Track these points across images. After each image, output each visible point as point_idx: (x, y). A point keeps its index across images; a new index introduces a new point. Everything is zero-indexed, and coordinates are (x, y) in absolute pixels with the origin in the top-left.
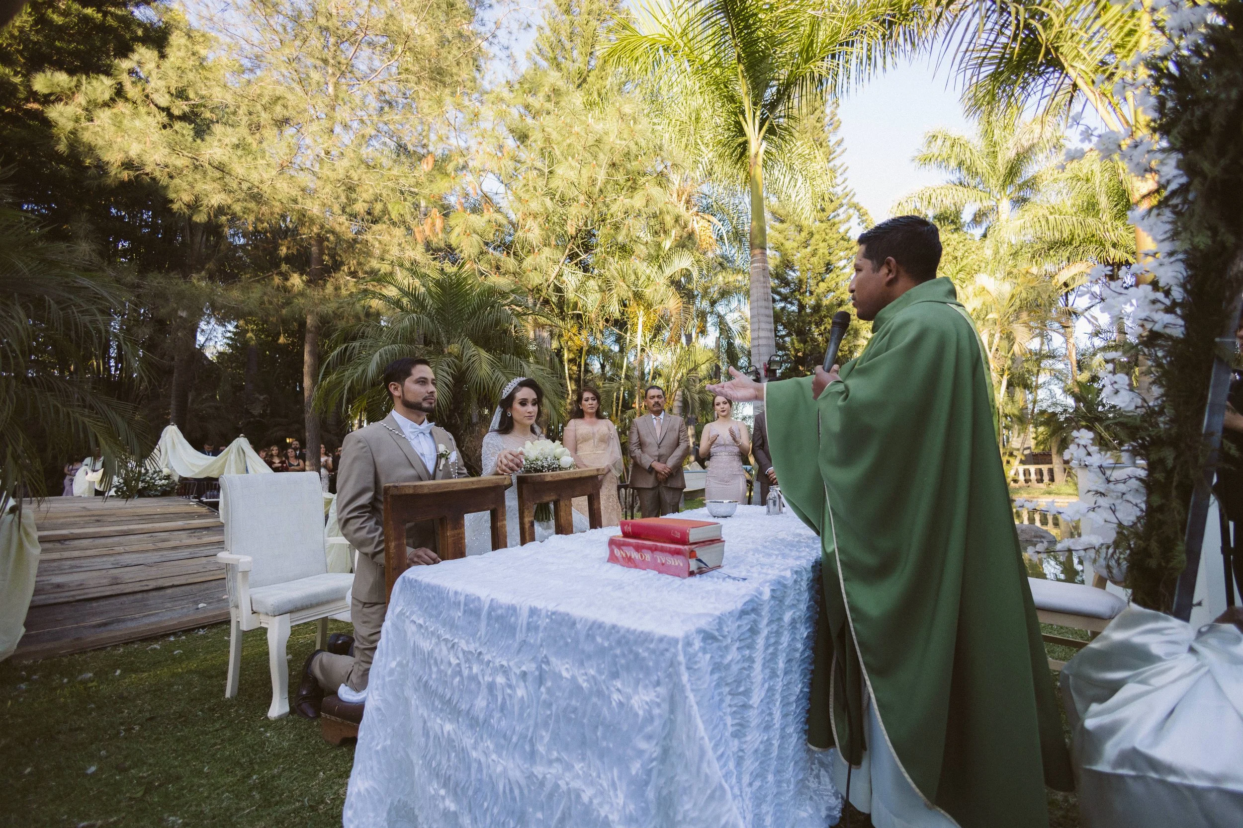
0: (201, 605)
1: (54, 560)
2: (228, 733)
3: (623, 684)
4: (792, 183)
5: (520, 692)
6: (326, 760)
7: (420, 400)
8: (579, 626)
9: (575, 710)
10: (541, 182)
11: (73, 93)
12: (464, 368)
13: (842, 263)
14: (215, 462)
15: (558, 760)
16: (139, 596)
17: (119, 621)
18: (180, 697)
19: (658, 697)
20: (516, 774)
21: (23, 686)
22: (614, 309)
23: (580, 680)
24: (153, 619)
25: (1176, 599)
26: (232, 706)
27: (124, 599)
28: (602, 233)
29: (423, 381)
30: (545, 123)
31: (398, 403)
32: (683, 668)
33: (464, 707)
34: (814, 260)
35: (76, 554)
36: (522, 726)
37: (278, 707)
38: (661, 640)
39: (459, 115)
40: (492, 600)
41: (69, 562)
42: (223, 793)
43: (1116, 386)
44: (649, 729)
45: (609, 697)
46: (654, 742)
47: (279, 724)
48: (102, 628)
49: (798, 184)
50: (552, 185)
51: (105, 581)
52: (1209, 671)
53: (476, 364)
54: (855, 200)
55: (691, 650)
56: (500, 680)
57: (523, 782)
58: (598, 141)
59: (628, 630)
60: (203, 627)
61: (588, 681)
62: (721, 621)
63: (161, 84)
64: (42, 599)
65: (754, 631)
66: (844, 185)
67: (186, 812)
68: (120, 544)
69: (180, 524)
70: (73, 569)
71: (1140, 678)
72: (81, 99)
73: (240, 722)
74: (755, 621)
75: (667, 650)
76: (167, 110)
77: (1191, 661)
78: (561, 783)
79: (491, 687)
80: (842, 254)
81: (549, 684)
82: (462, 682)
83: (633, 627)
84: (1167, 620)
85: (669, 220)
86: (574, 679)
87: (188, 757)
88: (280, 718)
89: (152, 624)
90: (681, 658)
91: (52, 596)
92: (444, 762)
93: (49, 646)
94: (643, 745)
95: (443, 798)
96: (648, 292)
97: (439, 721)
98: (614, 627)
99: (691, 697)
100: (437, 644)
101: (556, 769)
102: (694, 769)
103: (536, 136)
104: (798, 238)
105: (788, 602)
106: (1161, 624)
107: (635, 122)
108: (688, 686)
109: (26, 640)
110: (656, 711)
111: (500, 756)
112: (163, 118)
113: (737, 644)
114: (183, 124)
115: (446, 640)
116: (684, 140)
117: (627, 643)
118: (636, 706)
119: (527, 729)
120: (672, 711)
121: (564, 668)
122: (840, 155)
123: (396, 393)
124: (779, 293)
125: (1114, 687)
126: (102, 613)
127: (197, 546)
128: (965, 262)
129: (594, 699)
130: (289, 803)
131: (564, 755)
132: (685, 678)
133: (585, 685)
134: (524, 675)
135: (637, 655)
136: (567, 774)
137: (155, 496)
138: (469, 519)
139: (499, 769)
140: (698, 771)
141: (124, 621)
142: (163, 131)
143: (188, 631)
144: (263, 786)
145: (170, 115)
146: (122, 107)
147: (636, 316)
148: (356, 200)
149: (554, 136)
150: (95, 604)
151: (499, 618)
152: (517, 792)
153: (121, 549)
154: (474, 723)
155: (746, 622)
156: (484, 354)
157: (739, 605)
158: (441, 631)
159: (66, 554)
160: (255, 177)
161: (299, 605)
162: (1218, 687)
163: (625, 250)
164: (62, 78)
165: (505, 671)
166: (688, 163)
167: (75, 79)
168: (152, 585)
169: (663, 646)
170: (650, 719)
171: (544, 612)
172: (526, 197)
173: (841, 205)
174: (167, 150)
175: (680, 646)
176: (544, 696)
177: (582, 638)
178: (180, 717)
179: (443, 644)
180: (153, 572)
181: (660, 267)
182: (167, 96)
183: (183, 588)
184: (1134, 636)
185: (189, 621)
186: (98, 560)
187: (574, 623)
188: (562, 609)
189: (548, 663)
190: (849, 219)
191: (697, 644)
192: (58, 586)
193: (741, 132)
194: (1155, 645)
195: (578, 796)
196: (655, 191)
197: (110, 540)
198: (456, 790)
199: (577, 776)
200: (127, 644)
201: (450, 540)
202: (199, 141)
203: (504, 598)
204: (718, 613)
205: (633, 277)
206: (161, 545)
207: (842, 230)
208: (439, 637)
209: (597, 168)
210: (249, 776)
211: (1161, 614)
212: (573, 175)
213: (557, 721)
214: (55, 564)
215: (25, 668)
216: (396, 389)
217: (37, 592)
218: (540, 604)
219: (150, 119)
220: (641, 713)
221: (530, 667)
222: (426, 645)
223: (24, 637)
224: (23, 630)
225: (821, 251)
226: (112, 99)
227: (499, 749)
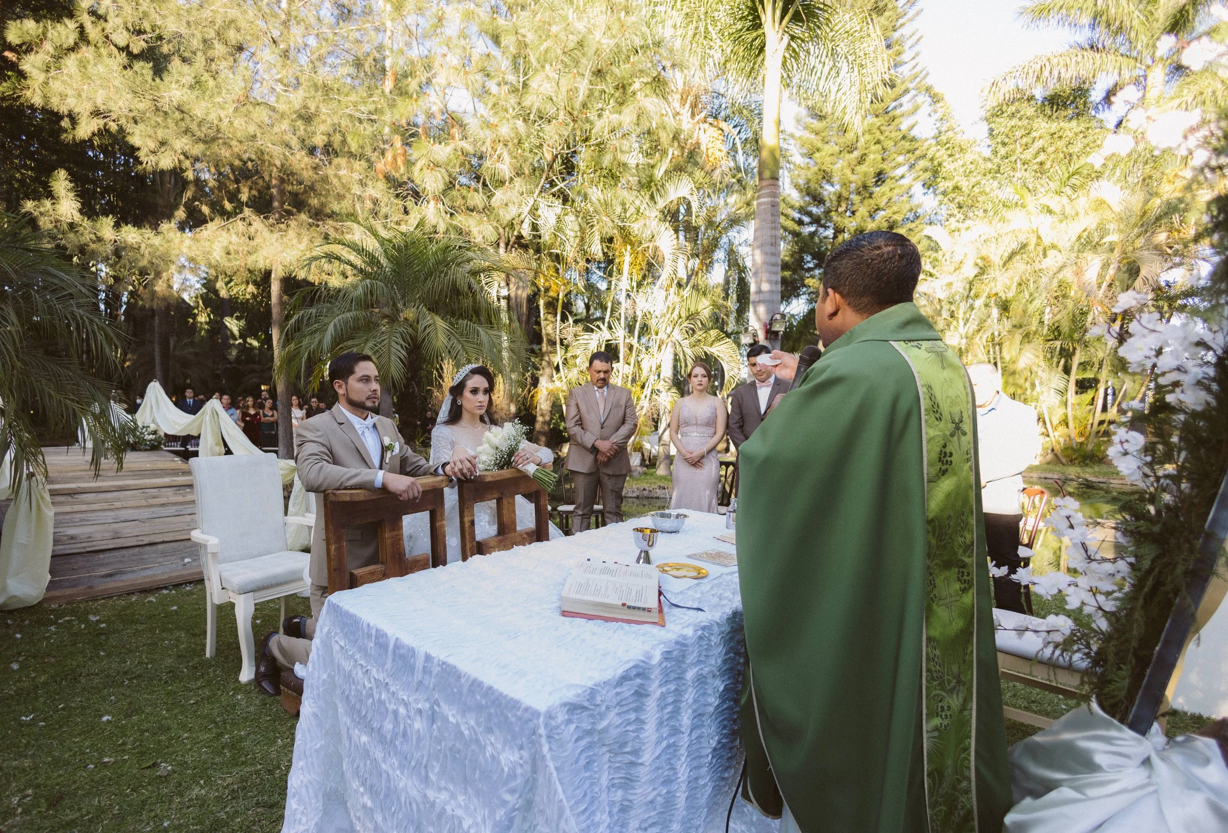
0: (187, 560)
1: (67, 513)
2: (207, 692)
3: (496, 739)
4: (833, 73)
5: (417, 725)
6: (284, 729)
7: (363, 399)
8: (463, 680)
9: (459, 751)
10: (513, 100)
11: (41, 40)
12: (420, 339)
13: (899, 172)
14: (194, 421)
15: (446, 789)
16: (136, 550)
17: (121, 573)
18: (170, 652)
19: (521, 758)
20: (414, 793)
21: (53, 628)
22: (596, 249)
23: (463, 728)
24: (149, 572)
25: (1134, 709)
26: (211, 666)
27: (124, 552)
28: (584, 158)
29: (366, 379)
30: (519, 24)
31: (342, 400)
32: (544, 740)
33: (375, 725)
34: (862, 169)
35: (84, 507)
36: (419, 754)
37: (246, 674)
38: (527, 709)
39: (421, 21)
40: (397, 639)
41: (79, 516)
42: (202, 747)
43: (1126, 446)
44: (512, 784)
45: (485, 748)
46: (517, 796)
47: (248, 688)
48: (109, 579)
49: (842, 73)
50: (526, 103)
51: (108, 535)
52: (1156, 791)
53: (432, 335)
54: (929, 81)
55: (553, 723)
56: (402, 710)
57: (419, 800)
58: (581, 44)
59: (501, 694)
60: (190, 583)
61: (469, 729)
62: (592, 693)
63: (119, 21)
64: (61, 549)
65: (641, 694)
66: (913, 63)
67: (174, 760)
68: (119, 500)
69: (166, 480)
70: (83, 522)
71: (1077, 783)
72: (48, 47)
73: (217, 682)
74: (641, 686)
75: (530, 720)
76: (126, 49)
77: (1139, 776)
78: (448, 808)
79: (396, 713)
80: (901, 159)
81: (439, 724)
82: (373, 703)
83: (505, 693)
84: (1119, 730)
85: (665, 138)
86: (458, 725)
87: (176, 711)
88: (249, 683)
89: (148, 577)
90: (542, 731)
91: (68, 546)
92: (362, 766)
93: (68, 592)
94: (507, 797)
95: (362, 794)
96: (635, 228)
97: (357, 732)
98: (490, 688)
99: (551, 765)
100: (355, 666)
101: (444, 796)
102: (554, 825)
103: (508, 40)
104: (842, 140)
105: (690, 659)
106: (1113, 733)
107: (627, 13)
108: (548, 756)
109: (52, 585)
110: (519, 771)
111: (402, 773)
112: (123, 58)
113: (616, 710)
114: (141, 63)
115: (361, 665)
116: (692, 26)
117: (500, 705)
118: (503, 762)
119: (423, 757)
120: (534, 771)
121: (452, 715)
122: (911, 20)
123: (341, 391)
124: (809, 214)
125: (1050, 786)
126: (108, 564)
127: (182, 503)
128: (1082, 161)
129: (474, 747)
130: (252, 764)
131: (451, 787)
132: (545, 749)
133: (466, 732)
134: (420, 711)
135: (506, 718)
136: (453, 802)
137: (146, 450)
138: (407, 520)
139: (401, 784)
140: (557, 825)
141: (125, 573)
142: (125, 72)
143: (177, 586)
144: (233, 746)
145: (130, 55)
146: (86, 52)
147: (622, 255)
148: (314, 133)
149: (530, 37)
150: (101, 556)
151: (402, 657)
152: (414, 807)
153: (118, 504)
154: (382, 740)
155: (627, 690)
156: (440, 323)
157: (620, 672)
158: (358, 656)
159: (76, 508)
160: (213, 117)
161: (260, 584)
162: (1161, 811)
163: (612, 176)
164: (30, 24)
165: (406, 705)
166: (694, 61)
167: (41, 24)
168: (147, 540)
169: (527, 716)
170: (512, 776)
171: (436, 661)
172: (494, 120)
173: (907, 91)
174: (130, 96)
175: (541, 719)
176: (435, 733)
177: (465, 691)
178: (170, 672)
179: (359, 668)
180: (146, 528)
181: (652, 197)
182: (125, 33)
183: (171, 544)
184: (1079, 739)
185: (177, 577)
186: (101, 514)
187: (459, 677)
188: (451, 661)
189: (439, 706)
190: (916, 110)
191: (561, 717)
192: (72, 538)
193: (757, 25)
194: (1101, 753)
195: (460, 822)
196: (650, 103)
197: (109, 495)
198: (372, 791)
199: (460, 806)
200: (128, 594)
201: (389, 542)
202: (158, 80)
203: (408, 640)
204: (590, 684)
205: (619, 210)
206: (151, 501)
207: (904, 127)
208: (356, 661)
209: (578, 79)
210: (221, 735)
211: (1115, 722)
212: (548, 88)
213: (445, 756)
214: (68, 517)
215: (53, 611)
216: (340, 386)
217: (56, 542)
218: (434, 653)
219: (110, 62)
220: (506, 769)
221: (423, 705)
222: (347, 665)
223: (50, 582)
224: (49, 577)
225: (872, 156)
226: (76, 44)
227: (402, 767)
